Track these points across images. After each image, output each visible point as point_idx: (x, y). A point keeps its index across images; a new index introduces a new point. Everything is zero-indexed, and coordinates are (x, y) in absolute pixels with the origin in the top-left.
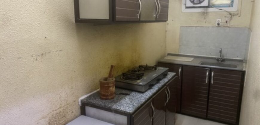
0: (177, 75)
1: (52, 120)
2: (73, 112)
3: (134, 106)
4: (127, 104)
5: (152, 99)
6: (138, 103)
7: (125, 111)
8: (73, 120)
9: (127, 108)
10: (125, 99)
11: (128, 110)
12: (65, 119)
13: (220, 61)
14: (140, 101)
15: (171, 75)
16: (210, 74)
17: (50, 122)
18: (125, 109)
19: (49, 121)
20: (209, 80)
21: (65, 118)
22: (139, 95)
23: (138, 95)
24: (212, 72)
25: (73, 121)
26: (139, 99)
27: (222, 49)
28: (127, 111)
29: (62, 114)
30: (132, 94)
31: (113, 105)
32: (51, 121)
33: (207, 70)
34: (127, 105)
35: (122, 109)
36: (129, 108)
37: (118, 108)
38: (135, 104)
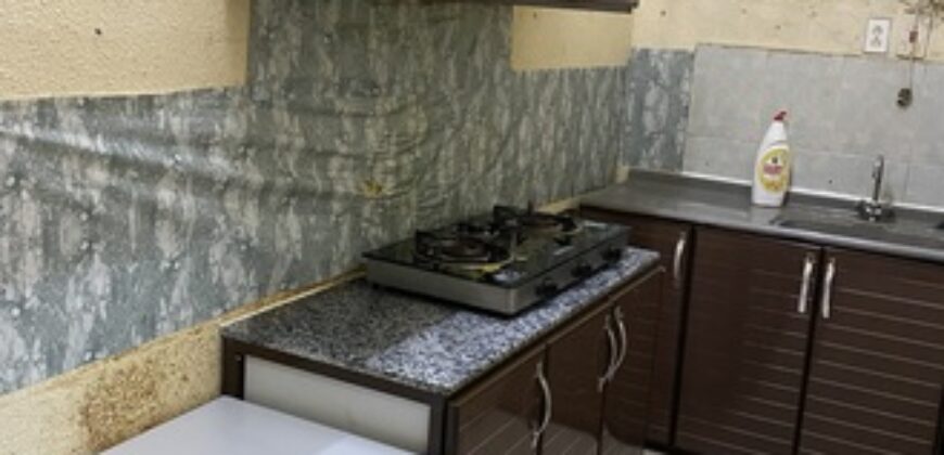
0: (664, 265)
1: (98, 401)
2: (185, 379)
3: (459, 363)
4: (431, 356)
5: (543, 347)
6: (480, 356)
7: (420, 379)
8: (183, 412)
9: (431, 370)
10: (422, 336)
11: (435, 376)
12: (153, 404)
13: (872, 219)
14: (489, 348)
15: (636, 259)
16: (819, 273)
17: (87, 408)
18: (422, 374)
19: (84, 403)
20: (811, 299)
21: (151, 398)
22: (484, 324)
23: (482, 328)
24: (828, 262)
25: (183, 417)
26: (485, 341)
27: (886, 162)
28: (430, 381)
29: (139, 379)
30: (455, 322)
31: (371, 356)
32: (94, 402)
33: (810, 254)
34: (432, 361)
35: (409, 372)
36: (438, 371)
37: (390, 367)
38: (464, 358)
